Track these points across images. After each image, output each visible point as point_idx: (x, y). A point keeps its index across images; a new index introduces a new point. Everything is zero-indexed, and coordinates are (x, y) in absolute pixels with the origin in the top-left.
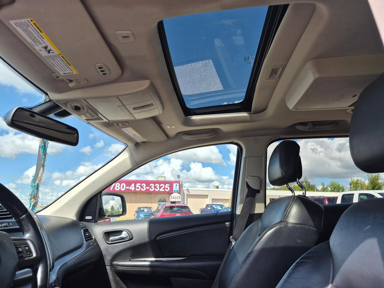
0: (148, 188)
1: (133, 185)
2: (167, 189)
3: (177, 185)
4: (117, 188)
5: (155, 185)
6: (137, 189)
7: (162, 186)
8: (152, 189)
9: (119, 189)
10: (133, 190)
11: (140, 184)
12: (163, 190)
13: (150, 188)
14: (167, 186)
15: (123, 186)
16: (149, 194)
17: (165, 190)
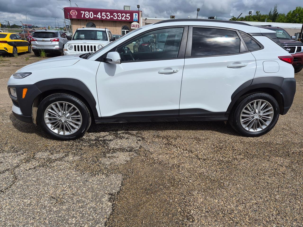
0: (112, 17)
1: (99, 13)
2: (128, 18)
3: (136, 14)
4: (87, 16)
5: (117, 14)
6: (103, 17)
7: (124, 15)
8: (115, 17)
9: (88, 17)
10: (100, 18)
11: (105, 13)
12: (125, 19)
13: (113, 17)
14: (128, 15)
15: (91, 14)
16: (114, 22)
17: (126, 19)
